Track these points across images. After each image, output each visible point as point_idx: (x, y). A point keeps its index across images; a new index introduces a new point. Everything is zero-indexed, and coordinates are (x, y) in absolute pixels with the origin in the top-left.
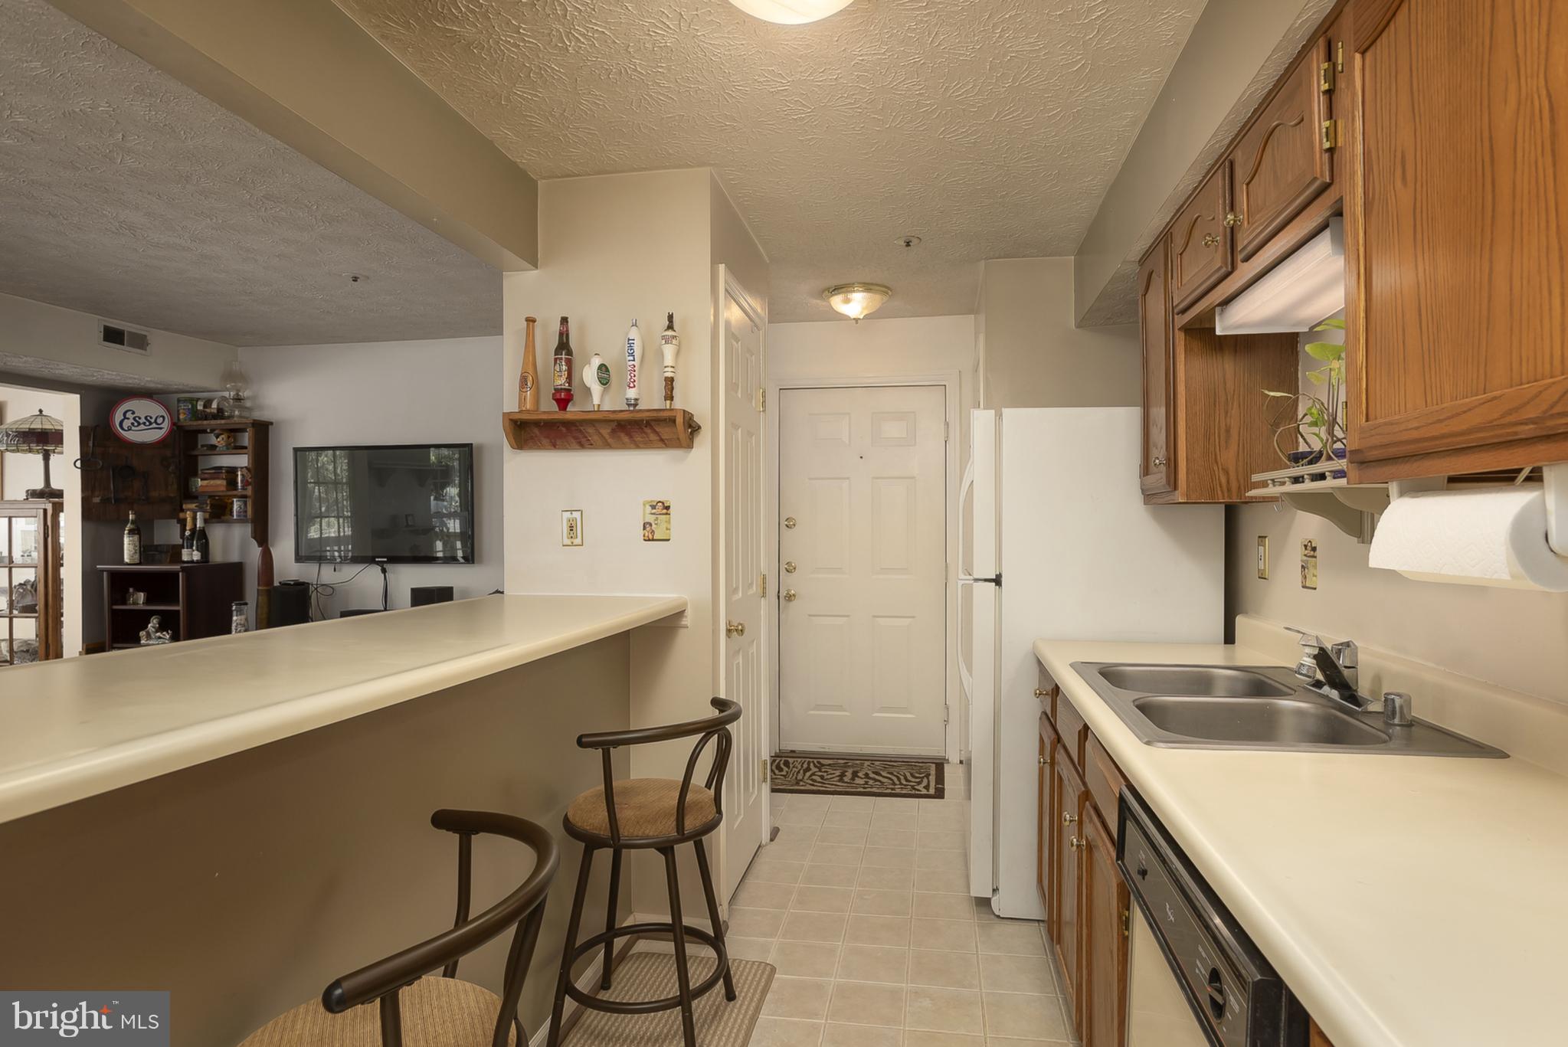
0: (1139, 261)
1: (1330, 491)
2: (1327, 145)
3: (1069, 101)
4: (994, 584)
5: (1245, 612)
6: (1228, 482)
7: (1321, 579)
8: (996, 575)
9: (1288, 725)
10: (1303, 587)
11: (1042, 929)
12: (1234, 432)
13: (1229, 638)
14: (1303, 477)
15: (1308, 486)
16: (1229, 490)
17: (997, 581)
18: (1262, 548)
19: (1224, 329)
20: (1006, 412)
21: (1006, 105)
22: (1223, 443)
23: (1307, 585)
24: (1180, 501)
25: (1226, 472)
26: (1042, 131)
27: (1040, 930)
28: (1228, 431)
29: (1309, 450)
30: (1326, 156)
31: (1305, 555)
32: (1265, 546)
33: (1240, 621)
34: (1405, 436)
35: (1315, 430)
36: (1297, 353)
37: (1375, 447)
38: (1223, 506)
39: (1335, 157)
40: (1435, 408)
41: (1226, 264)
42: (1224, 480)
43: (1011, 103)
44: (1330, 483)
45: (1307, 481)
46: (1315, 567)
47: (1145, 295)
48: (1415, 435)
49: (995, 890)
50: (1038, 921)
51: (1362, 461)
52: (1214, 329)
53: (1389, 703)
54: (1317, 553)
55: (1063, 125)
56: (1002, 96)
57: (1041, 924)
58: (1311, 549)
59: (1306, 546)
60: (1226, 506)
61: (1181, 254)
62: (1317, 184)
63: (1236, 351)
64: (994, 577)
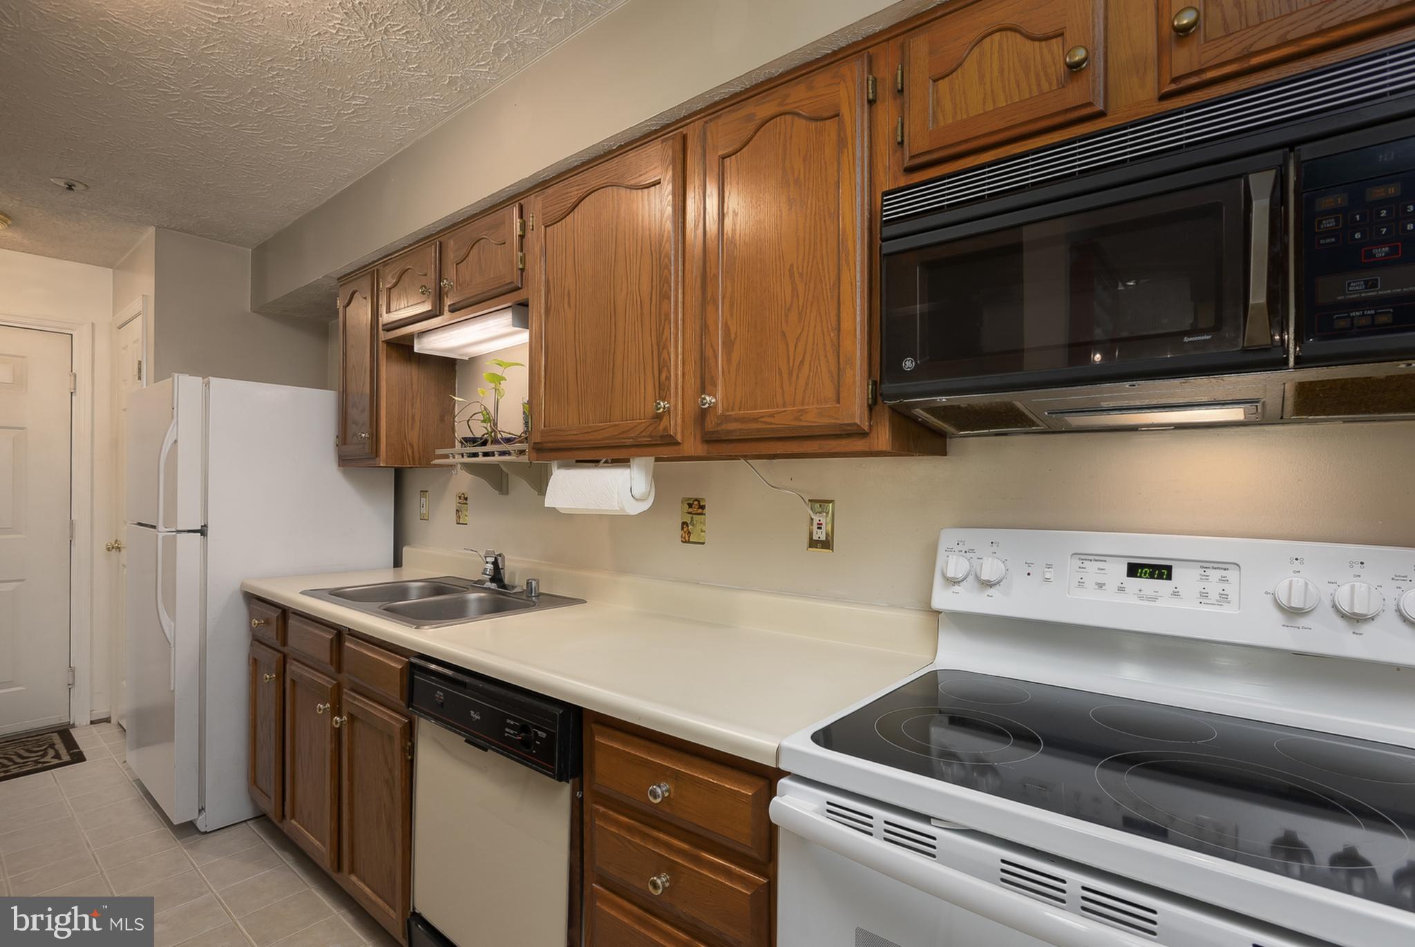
0: (338, 279)
1: (497, 463)
2: (521, 266)
3: (307, 143)
4: (199, 534)
5: (409, 544)
6: (413, 452)
7: (470, 517)
8: (202, 526)
9: (473, 608)
10: (457, 523)
11: (251, 825)
12: (417, 419)
13: (398, 562)
14: (478, 453)
15: (481, 459)
16: (413, 459)
17: (203, 532)
18: (425, 499)
19: (420, 349)
20: (214, 381)
21: (251, 123)
22: (410, 426)
23: (461, 522)
24: (381, 465)
25: (412, 446)
26: (273, 153)
27: (250, 827)
28: (413, 418)
29: (473, 436)
30: (520, 272)
31: (459, 503)
32: (426, 498)
33: (407, 551)
34: (570, 438)
35: (485, 425)
36: (455, 371)
37: (550, 442)
38: (393, 469)
39: (524, 274)
40: (587, 425)
41: (436, 310)
42: (410, 452)
43: (256, 123)
44: (497, 458)
45: (480, 456)
46: (467, 510)
47: (346, 307)
48: (575, 438)
49: (202, 810)
50: (245, 821)
51: (539, 449)
52: (413, 347)
53: (529, 585)
54: (468, 501)
55: (293, 156)
56: (251, 115)
57: (248, 822)
58: (463, 499)
59: (460, 497)
60: (395, 470)
61: (390, 289)
62: (513, 285)
63: (419, 363)
64: (200, 528)
